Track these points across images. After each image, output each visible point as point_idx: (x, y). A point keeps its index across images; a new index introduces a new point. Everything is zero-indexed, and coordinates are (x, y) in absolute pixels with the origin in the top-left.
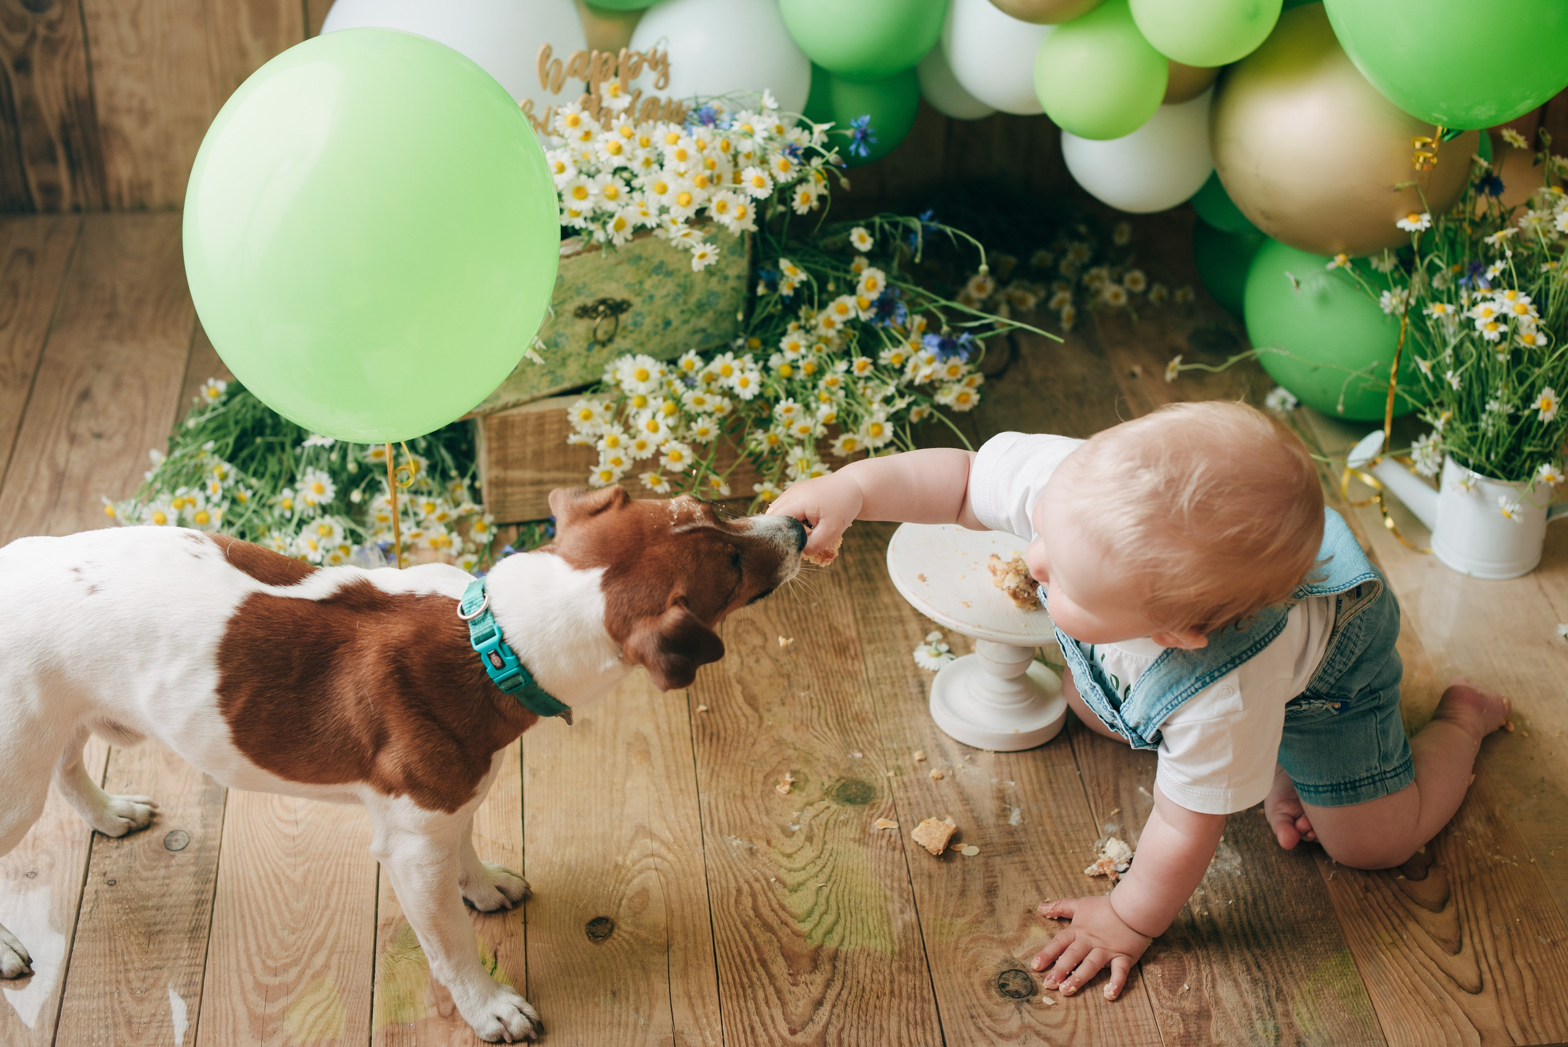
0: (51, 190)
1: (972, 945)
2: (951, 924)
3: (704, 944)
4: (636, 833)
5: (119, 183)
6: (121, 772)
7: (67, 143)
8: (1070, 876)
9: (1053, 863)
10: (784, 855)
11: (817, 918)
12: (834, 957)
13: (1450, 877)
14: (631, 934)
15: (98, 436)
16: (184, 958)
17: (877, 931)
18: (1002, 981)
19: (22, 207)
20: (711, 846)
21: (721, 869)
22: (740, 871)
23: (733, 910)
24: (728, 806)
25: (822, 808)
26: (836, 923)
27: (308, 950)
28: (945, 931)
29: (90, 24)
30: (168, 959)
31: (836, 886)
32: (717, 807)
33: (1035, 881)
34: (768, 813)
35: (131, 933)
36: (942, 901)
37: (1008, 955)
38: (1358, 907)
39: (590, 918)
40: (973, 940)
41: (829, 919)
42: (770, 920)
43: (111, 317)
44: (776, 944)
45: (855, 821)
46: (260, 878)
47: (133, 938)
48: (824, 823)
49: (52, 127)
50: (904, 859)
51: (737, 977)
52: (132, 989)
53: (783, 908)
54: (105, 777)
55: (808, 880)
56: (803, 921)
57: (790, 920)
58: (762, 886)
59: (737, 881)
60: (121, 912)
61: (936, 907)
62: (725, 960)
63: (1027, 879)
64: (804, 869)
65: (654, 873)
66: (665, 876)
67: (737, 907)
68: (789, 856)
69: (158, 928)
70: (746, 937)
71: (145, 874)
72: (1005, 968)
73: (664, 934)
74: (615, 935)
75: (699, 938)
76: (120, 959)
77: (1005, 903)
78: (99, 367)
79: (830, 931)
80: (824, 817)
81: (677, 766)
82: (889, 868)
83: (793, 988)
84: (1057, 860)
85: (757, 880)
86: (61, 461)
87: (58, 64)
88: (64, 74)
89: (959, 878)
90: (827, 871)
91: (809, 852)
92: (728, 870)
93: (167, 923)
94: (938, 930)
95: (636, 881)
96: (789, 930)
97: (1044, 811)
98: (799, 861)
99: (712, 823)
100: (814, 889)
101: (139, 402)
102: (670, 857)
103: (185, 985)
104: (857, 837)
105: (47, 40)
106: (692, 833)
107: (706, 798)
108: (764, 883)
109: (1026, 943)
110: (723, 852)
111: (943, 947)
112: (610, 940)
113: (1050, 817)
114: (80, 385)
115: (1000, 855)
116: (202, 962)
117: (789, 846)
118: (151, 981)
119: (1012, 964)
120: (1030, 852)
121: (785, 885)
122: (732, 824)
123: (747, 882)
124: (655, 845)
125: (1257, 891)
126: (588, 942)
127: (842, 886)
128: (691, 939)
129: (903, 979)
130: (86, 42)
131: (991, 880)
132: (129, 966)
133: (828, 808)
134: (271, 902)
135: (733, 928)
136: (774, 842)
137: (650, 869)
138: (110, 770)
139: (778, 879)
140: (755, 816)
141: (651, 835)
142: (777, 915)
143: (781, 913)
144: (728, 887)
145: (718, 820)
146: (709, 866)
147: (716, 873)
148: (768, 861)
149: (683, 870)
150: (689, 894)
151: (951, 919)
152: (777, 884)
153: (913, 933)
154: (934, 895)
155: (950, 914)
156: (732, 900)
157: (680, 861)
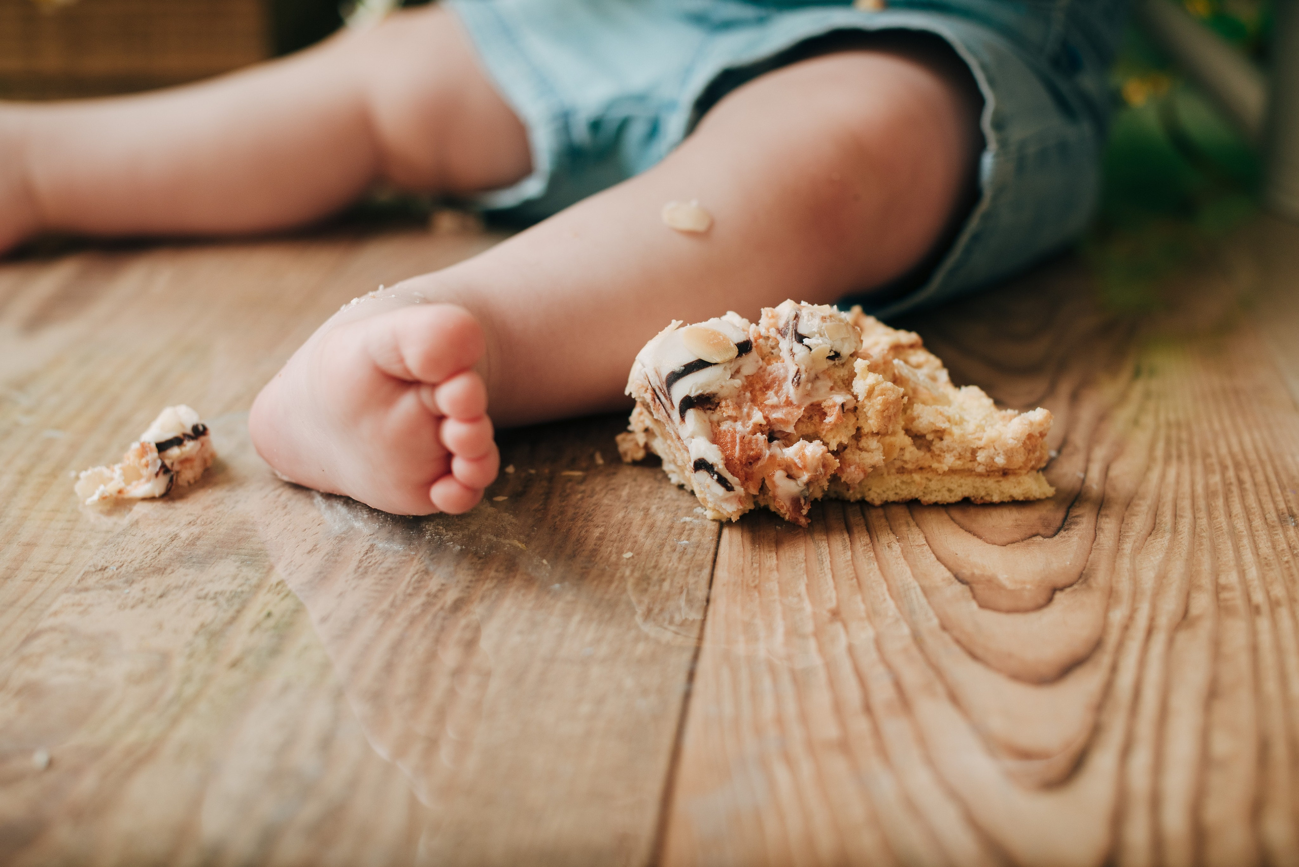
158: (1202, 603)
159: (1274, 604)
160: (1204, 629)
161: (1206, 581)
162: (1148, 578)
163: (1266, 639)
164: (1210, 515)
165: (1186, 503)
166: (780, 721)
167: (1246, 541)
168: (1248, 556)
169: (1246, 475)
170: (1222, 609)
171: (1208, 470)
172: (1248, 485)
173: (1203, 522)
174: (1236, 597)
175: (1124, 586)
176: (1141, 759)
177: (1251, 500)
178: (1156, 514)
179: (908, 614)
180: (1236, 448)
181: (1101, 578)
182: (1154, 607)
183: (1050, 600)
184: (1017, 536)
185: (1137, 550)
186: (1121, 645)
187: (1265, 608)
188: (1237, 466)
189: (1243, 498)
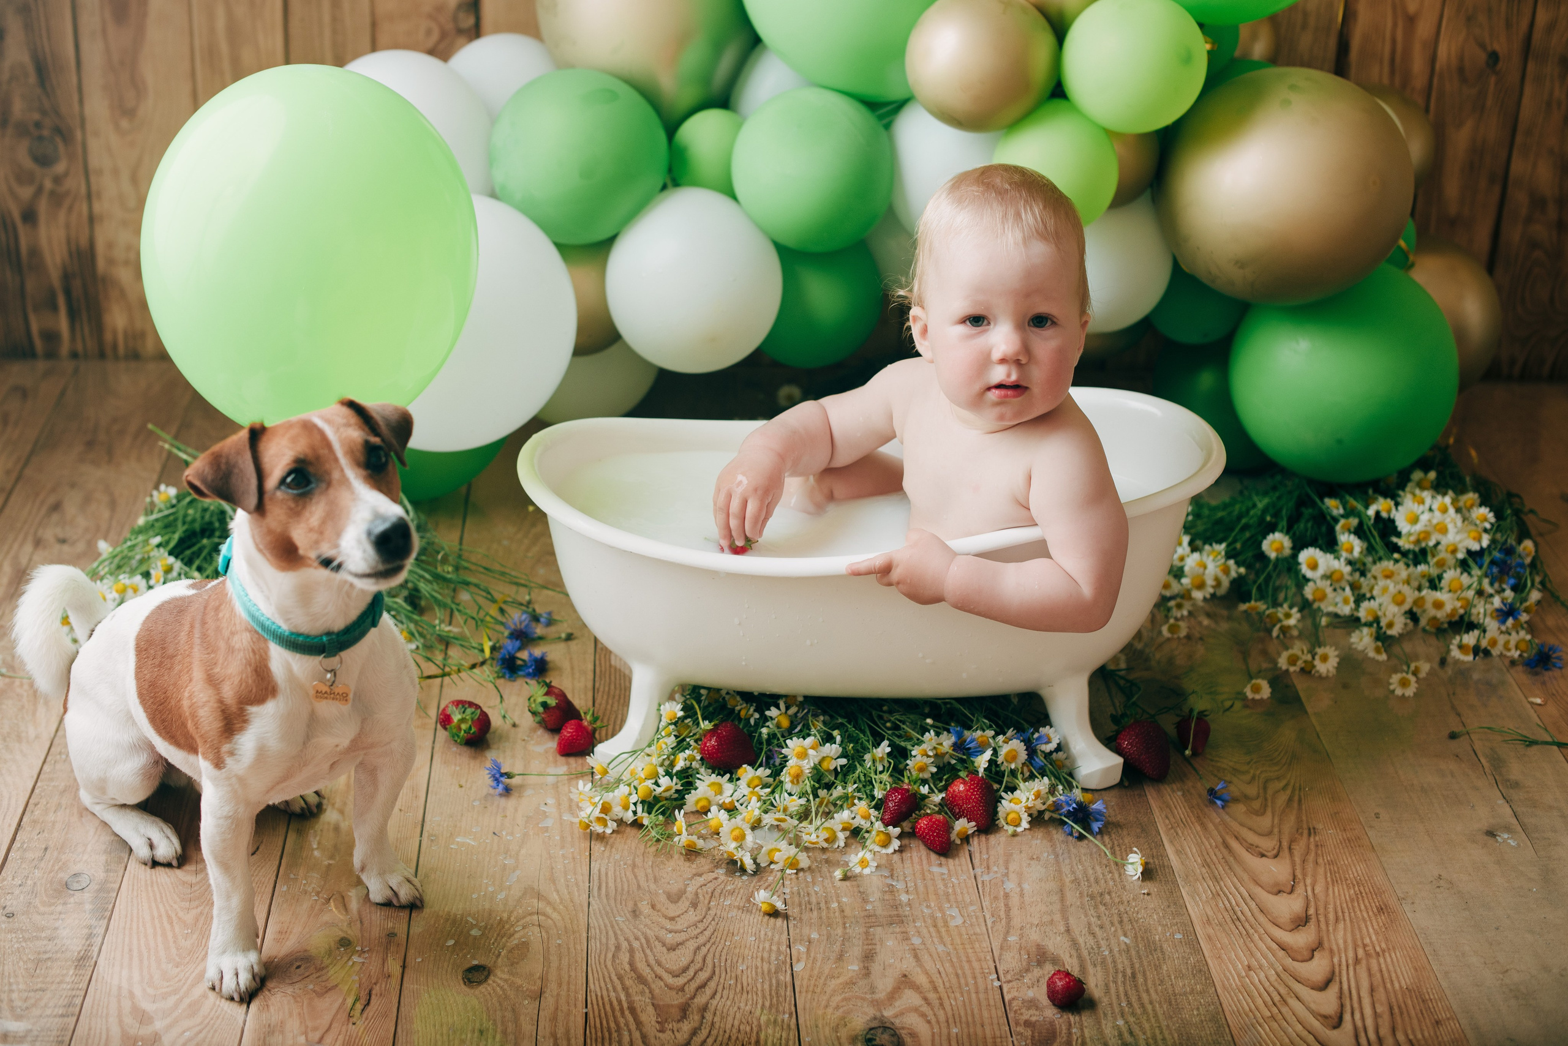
0: (51, 337)
1: (844, 1003)
2: (825, 984)
3: (576, 992)
4: (525, 894)
5: (115, 332)
6: (35, 822)
7: (68, 292)
9: (934, 934)
10: (666, 917)
11: (692, 974)
12: (704, 1009)
13: (1336, 960)
14: (506, 981)
15: (63, 541)
16: (68, 983)
17: (749, 988)
18: (869, 1036)
19: (23, 352)
20: (596, 907)
21: (603, 927)
22: (621, 930)
23: (609, 963)
24: (618, 873)
25: (710, 878)
26: (710, 978)
27: (189, 981)
28: (818, 990)
29: (93, 179)
30: (53, 982)
31: (714, 947)
32: (607, 874)
33: (914, 950)
34: (656, 880)
35: (21, 958)
36: (818, 964)
37: (878, 1014)
38: (1239, 984)
39: (468, 966)
40: (845, 999)
41: (703, 976)
42: (645, 974)
43: (90, 444)
44: (648, 994)
45: (742, 891)
46: (153, 918)
47: (21, 963)
48: (710, 890)
49: (55, 276)
50: (785, 926)
51: (604, 1022)
52: (12, 1007)
53: (659, 964)
54: (19, 825)
55: (687, 940)
56: (678, 976)
57: (665, 976)
58: (641, 943)
59: (617, 938)
60: (14, 940)
61: (812, 970)
62: (595, 1007)
63: (906, 948)
64: (685, 931)
65: (536, 929)
66: (547, 932)
67: (613, 961)
68: (672, 919)
69: (47, 956)
70: (619, 987)
71: (42, 909)
72: (874, 1024)
73: (539, 983)
74: (490, 982)
75: (572, 987)
76: (6, 981)
77: (882, 967)
78: (73, 485)
79: (703, 986)
80: (710, 888)
81: (572, 838)
82: (770, 934)
83: (660, 1035)
84: (938, 932)
85: (637, 939)
86: (24, 561)
87: (62, 215)
88: (68, 226)
89: (838, 944)
90: (707, 933)
91: (692, 916)
92: (609, 928)
93: (57, 952)
94: (811, 989)
95: (517, 936)
96: (662, 984)
97: (931, 889)
98: (681, 924)
99: (599, 888)
100: (692, 948)
101: (106, 514)
102: (555, 916)
103: (65, 1006)
104: (742, 905)
105: (52, 193)
106: (579, 896)
107: (597, 866)
108: (643, 941)
109: (897, 1004)
110: (607, 914)
111: (814, 1004)
112: (485, 985)
113: (936, 894)
114: (52, 500)
115: (882, 926)
116: (85, 987)
117: (673, 910)
118: (33, 1001)
119: (881, 1021)
120: (911, 924)
121: (664, 945)
122: (619, 889)
123: (627, 940)
124: (541, 905)
125: (1137, 966)
126: (463, 986)
127: (720, 948)
128: (565, 987)
129: (770, 1031)
130: (89, 196)
131: (870, 947)
132: (14, 987)
133: (716, 879)
134: (159, 939)
135: (608, 980)
136: (658, 906)
137: (533, 925)
138: (24, 820)
139: (657, 938)
140: (643, 883)
141: (539, 896)
142: (652, 970)
143: (656, 968)
144: (607, 944)
145: (607, 886)
146: (591, 925)
147: (598, 931)
148: (650, 922)
149: (565, 927)
150: (569, 948)
151: (825, 980)
152: (657, 943)
153: (786, 991)
154: (811, 959)
155: (825, 975)
156: (610, 955)
157: (563, 919)
158: (1361, 952)
159: (1383, 951)
160: (1364, 962)
161: (1359, 943)
162: (1341, 942)
163: (1383, 966)
164: (1355, 912)
165: (1345, 905)
166: (1251, 1010)
167: (1368, 923)
168: (1371, 930)
169: (1362, 889)
170: (1368, 955)
171: (1349, 888)
172: (1364, 894)
173: (1352, 914)
174: (1370, 948)
175: (1335, 947)
176: (1357, 1016)
177: (1366, 901)
178: (1336, 913)
179: (1271, 965)
180: (1356, 874)
181: (1326, 945)
182: (1346, 955)
183: (1312, 957)
184: (1293, 927)
185: (1334, 930)
186: (1340, 972)
187: (1381, 953)
188: (1358, 884)
189: (1363, 900)
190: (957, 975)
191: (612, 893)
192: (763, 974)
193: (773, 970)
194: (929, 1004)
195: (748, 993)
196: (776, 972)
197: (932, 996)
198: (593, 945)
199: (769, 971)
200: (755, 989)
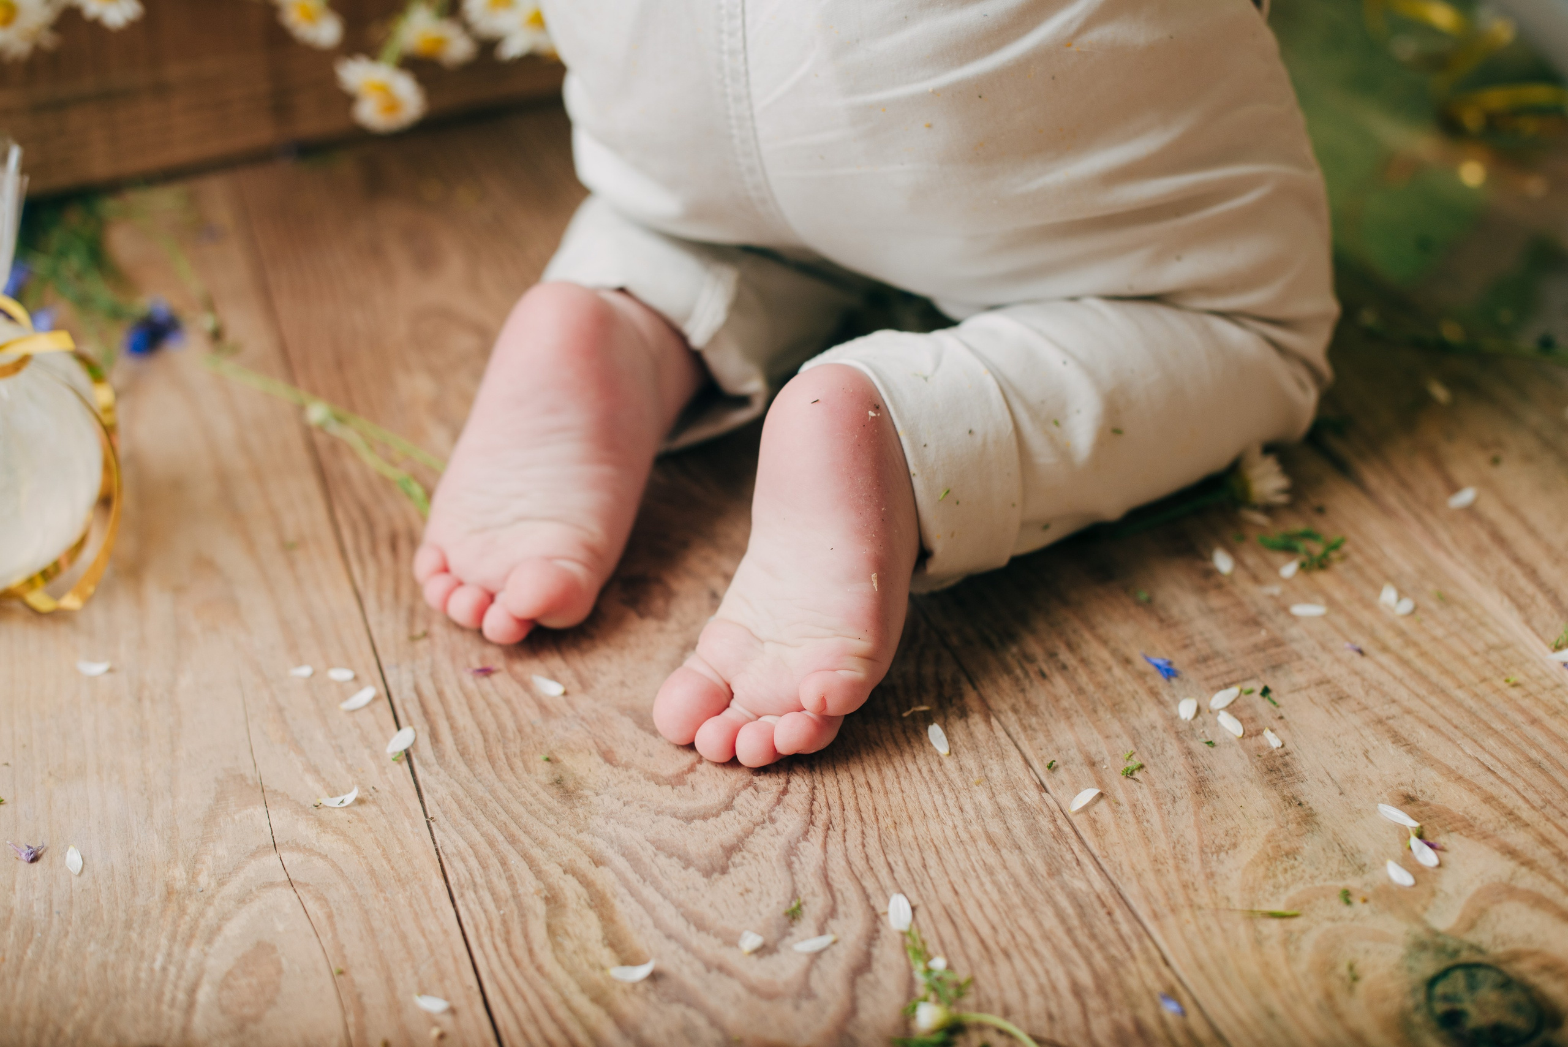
1: (1303, 921)
2: (1210, 875)
4: (221, 797)
8: (1460, 694)
10: (658, 780)
11: (814, 932)
17: (1004, 938)
18: (1440, 1007)
20: (442, 792)
21: (484, 848)
22: (542, 844)
23: (545, 956)
26: (873, 935)
28: (1204, 897)
31: (835, 835)
32: (440, 694)
33: (1380, 721)
36: (1155, 818)
37: (1418, 929)
40: (1295, 908)
41: (848, 932)
42: (669, 966)
53: (698, 924)
55: (749, 833)
56: (771, 950)
57: (731, 957)
58: (619, 875)
59: (539, 874)
61: (1147, 840)
63: (1356, 720)
64: (728, 807)
65: (285, 898)
66: (321, 899)
67: (557, 946)
68: (677, 780)
72: (1428, 966)
77: (1331, 791)
79: (861, 968)
81: (314, 623)
85: (598, 861)
92: (505, 848)
94: (1181, 899)
95: (232, 929)
96: (735, 986)
98: (707, 789)
99: (434, 737)
100: (774, 854)
102: (328, 842)
107: (407, 680)
108: (621, 863)
110: (483, 805)
119: (1440, 949)
121: (687, 863)
122: (492, 728)
123: (569, 870)
124: (282, 819)
137: (272, 885)
139: (659, 846)
141: (263, 793)
142: (687, 948)
143: (697, 939)
144: (516, 896)
145: (453, 728)
146: (448, 848)
147: (473, 862)
148: (617, 805)
149: (372, 872)
150: (403, 937)
151: (1204, 863)
152: (662, 860)
153: (1113, 922)
154: (1126, 807)
155: (1194, 848)
156: (538, 932)
157: (358, 849)
190: (1537, 765)
191: (476, 745)
192: (1018, 885)
193: (1041, 868)
194: (1529, 864)
195: (1006, 954)
196: (1054, 872)
197: (1518, 838)
198: (476, 908)
199: (1031, 873)
200: (1021, 939)
